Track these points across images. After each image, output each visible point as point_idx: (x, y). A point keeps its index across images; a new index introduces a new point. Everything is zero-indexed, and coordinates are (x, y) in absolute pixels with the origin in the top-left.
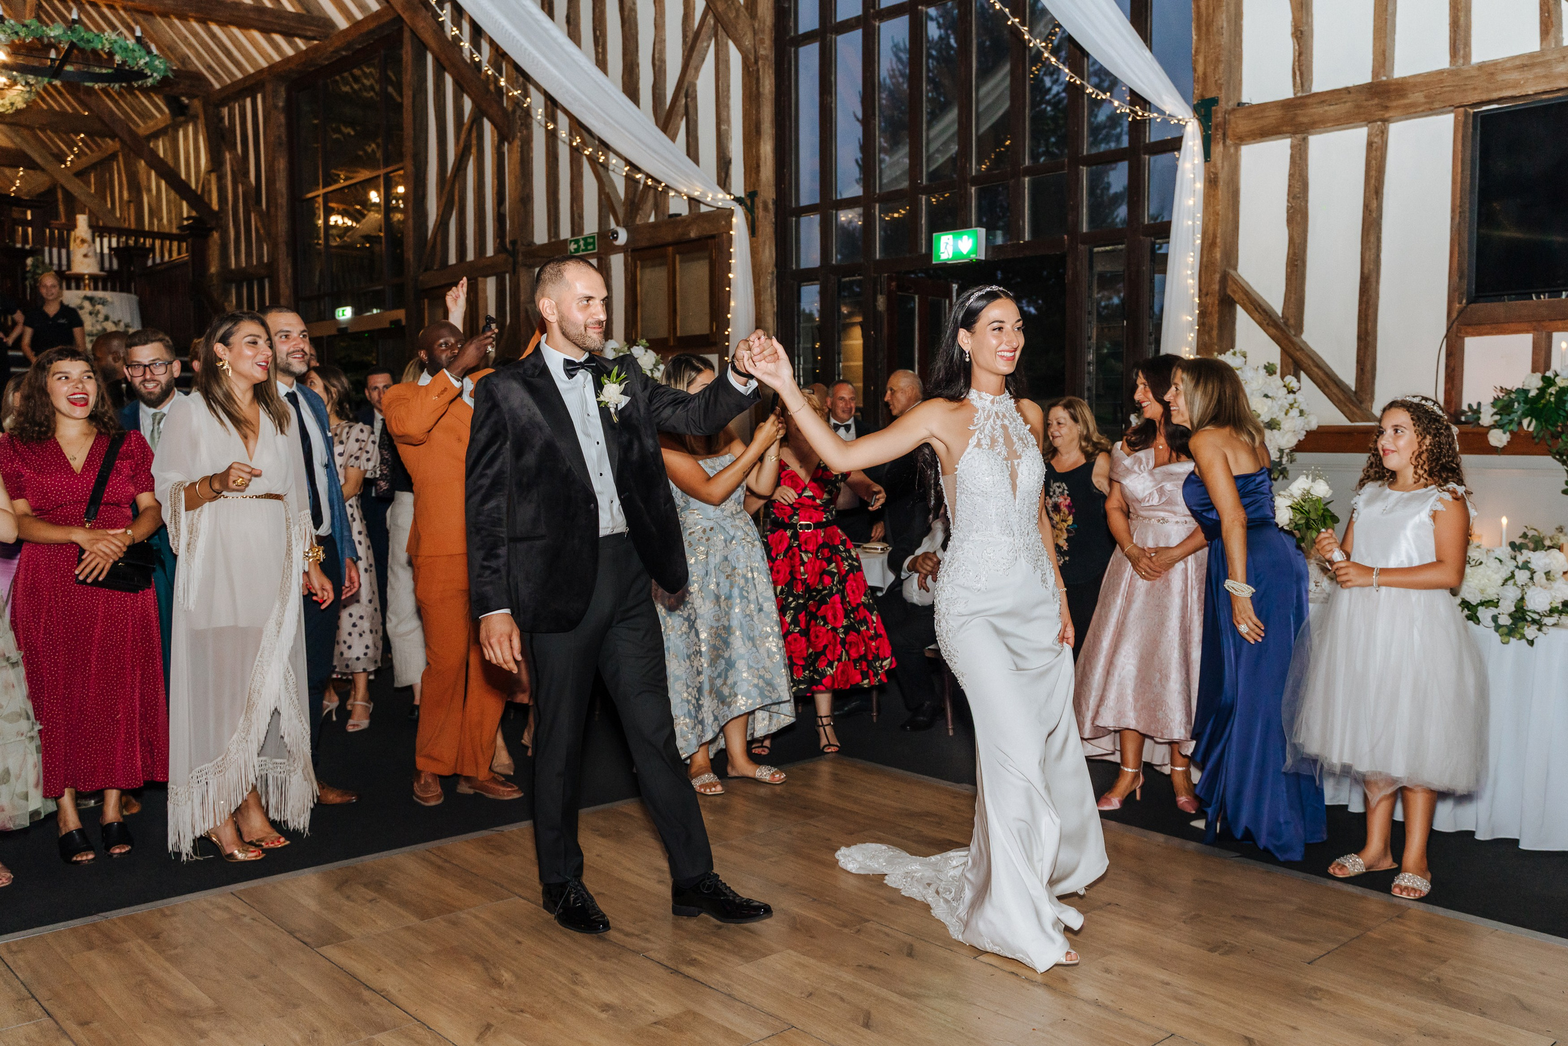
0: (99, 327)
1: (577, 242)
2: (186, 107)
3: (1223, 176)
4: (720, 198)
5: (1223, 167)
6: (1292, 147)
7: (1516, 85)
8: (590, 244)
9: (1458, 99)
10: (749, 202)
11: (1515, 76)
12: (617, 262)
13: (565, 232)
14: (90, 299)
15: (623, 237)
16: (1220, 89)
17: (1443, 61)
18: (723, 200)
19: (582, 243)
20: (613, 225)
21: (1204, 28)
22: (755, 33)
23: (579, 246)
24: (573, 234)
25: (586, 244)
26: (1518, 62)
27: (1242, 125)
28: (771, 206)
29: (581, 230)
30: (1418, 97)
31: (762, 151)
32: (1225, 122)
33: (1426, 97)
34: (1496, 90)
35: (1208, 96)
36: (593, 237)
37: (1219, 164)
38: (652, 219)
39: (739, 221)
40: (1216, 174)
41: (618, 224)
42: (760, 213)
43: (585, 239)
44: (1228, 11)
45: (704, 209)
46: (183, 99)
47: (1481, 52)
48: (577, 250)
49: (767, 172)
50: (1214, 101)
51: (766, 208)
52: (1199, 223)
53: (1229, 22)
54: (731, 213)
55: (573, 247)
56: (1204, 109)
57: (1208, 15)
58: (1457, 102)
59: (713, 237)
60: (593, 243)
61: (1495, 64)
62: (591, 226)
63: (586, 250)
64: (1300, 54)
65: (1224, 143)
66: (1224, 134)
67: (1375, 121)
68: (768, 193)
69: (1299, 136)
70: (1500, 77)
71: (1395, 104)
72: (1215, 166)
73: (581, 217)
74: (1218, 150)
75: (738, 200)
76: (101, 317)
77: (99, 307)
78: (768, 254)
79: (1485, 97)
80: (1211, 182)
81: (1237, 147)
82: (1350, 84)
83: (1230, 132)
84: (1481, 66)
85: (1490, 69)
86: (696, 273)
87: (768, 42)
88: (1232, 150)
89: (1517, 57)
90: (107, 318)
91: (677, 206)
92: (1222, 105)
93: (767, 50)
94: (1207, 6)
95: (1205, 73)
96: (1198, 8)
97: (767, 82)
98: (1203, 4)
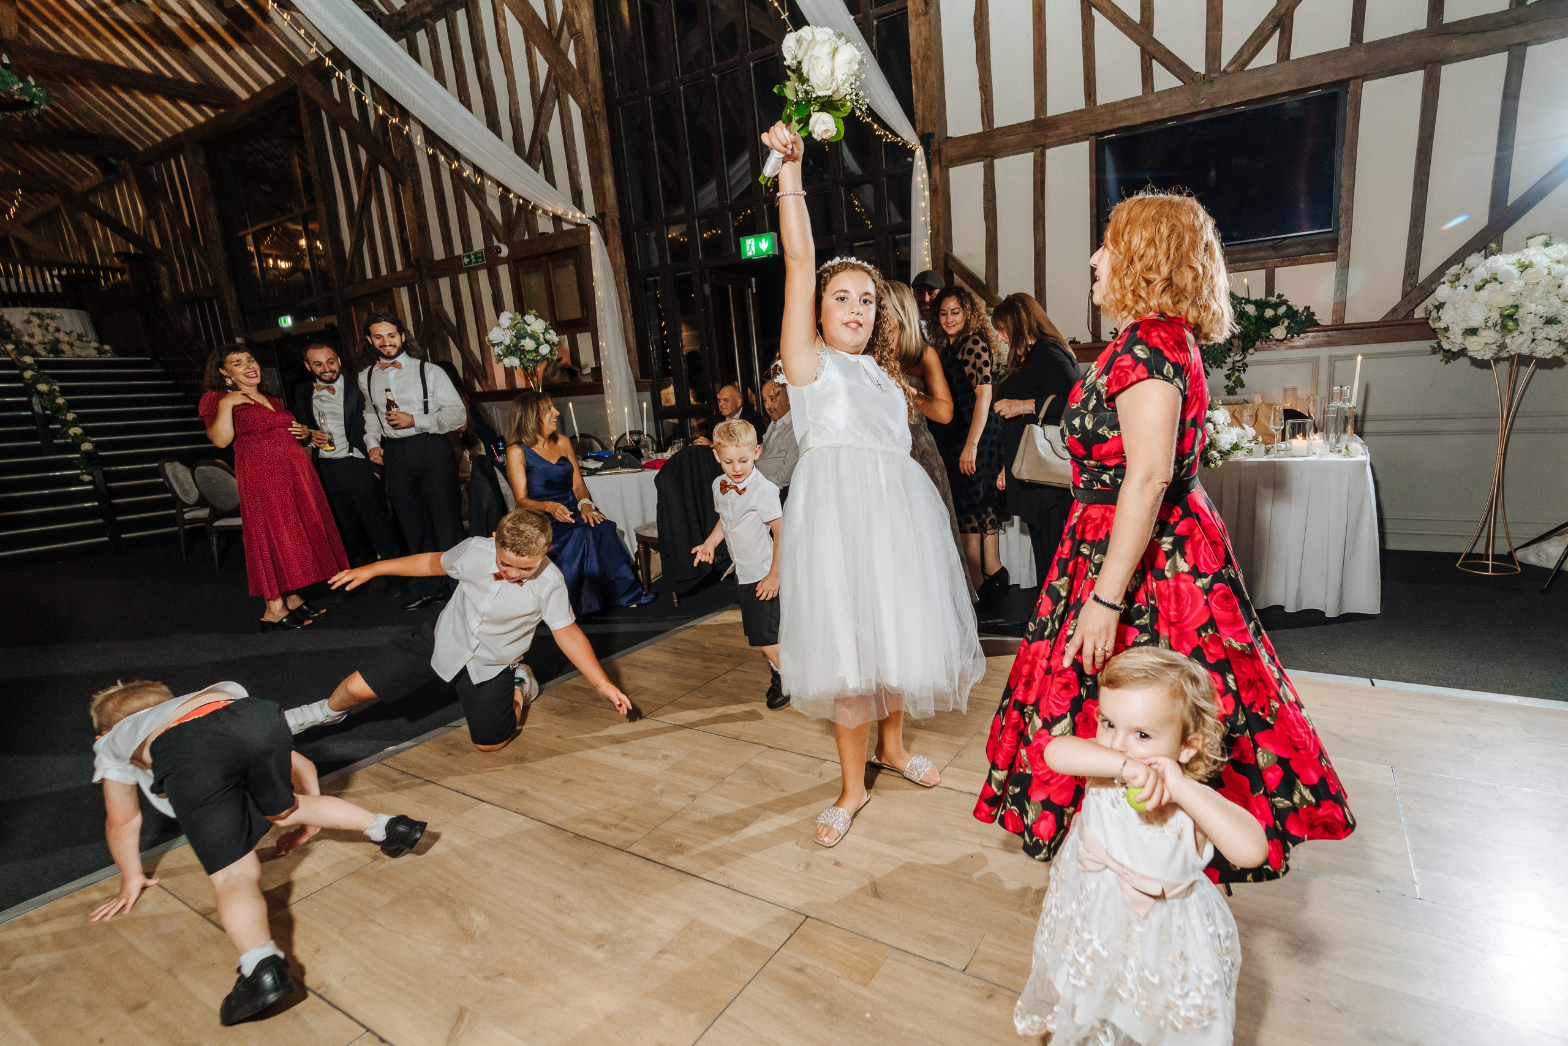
0: (50, 337)
1: (469, 257)
3: (940, 187)
4: (579, 217)
5: (940, 182)
6: (985, 167)
7: (1128, 119)
8: (479, 258)
9: (1093, 129)
10: (600, 219)
11: (1128, 112)
12: (503, 271)
13: (458, 250)
15: (505, 251)
16: (934, 126)
17: (1081, 105)
18: (581, 218)
19: (473, 257)
20: (496, 243)
21: (920, 83)
22: (589, 94)
23: (471, 260)
24: (465, 251)
25: (477, 258)
26: (1130, 103)
27: (951, 151)
28: (617, 222)
29: (471, 249)
30: (1066, 129)
31: (606, 182)
32: (940, 150)
33: (1072, 128)
34: (1117, 122)
35: (927, 131)
36: (481, 253)
37: (938, 179)
38: (526, 237)
39: (594, 233)
40: (936, 186)
41: (499, 241)
42: (609, 228)
43: (475, 254)
44: (936, 71)
45: (566, 227)
47: (1103, 98)
48: (470, 262)
49: (611, 198)
50: (931, 135)
51: (613, 224)
52: (928, 220)
53: (937, 79)
54: (587, 228)
55: (466, 260)
56: (926, 140)
57: (923, 74)
58: (1092, 131)
59: (576, 248)
60: (484, 257)
61: (1115, 104)
62: (478, 244)
63: (477, 262)
64: (986, 102)
65: (940, 164)
66: (940, 158)
67: (1037, 147)
68: (613, 214)
69: (988, 159)
70: (1119, 113)
71: (1049, 134)
72: (935, 181)
73: (470, 239)
74: (936, 169)
75: (593, 219)
76: (51, 329)
78: (621, 258)
79: (1109, 127)
80: (934, 191)
81: (947, 167)
82: (1021, 121)
83: (943, 157)
84: (1106, 106)
85: (1112, 108)
86: (567, 276)
87: (600, 101)
88: (943, 170)
89: (1128, 100)
90: (57, 330)
91: (545, 226)
92: (937, 137)
93: (599, 107)
94: (922, 68)
95: (923, 116)
96: (916, 68)
97: (603, 132)
98: (918, 65)
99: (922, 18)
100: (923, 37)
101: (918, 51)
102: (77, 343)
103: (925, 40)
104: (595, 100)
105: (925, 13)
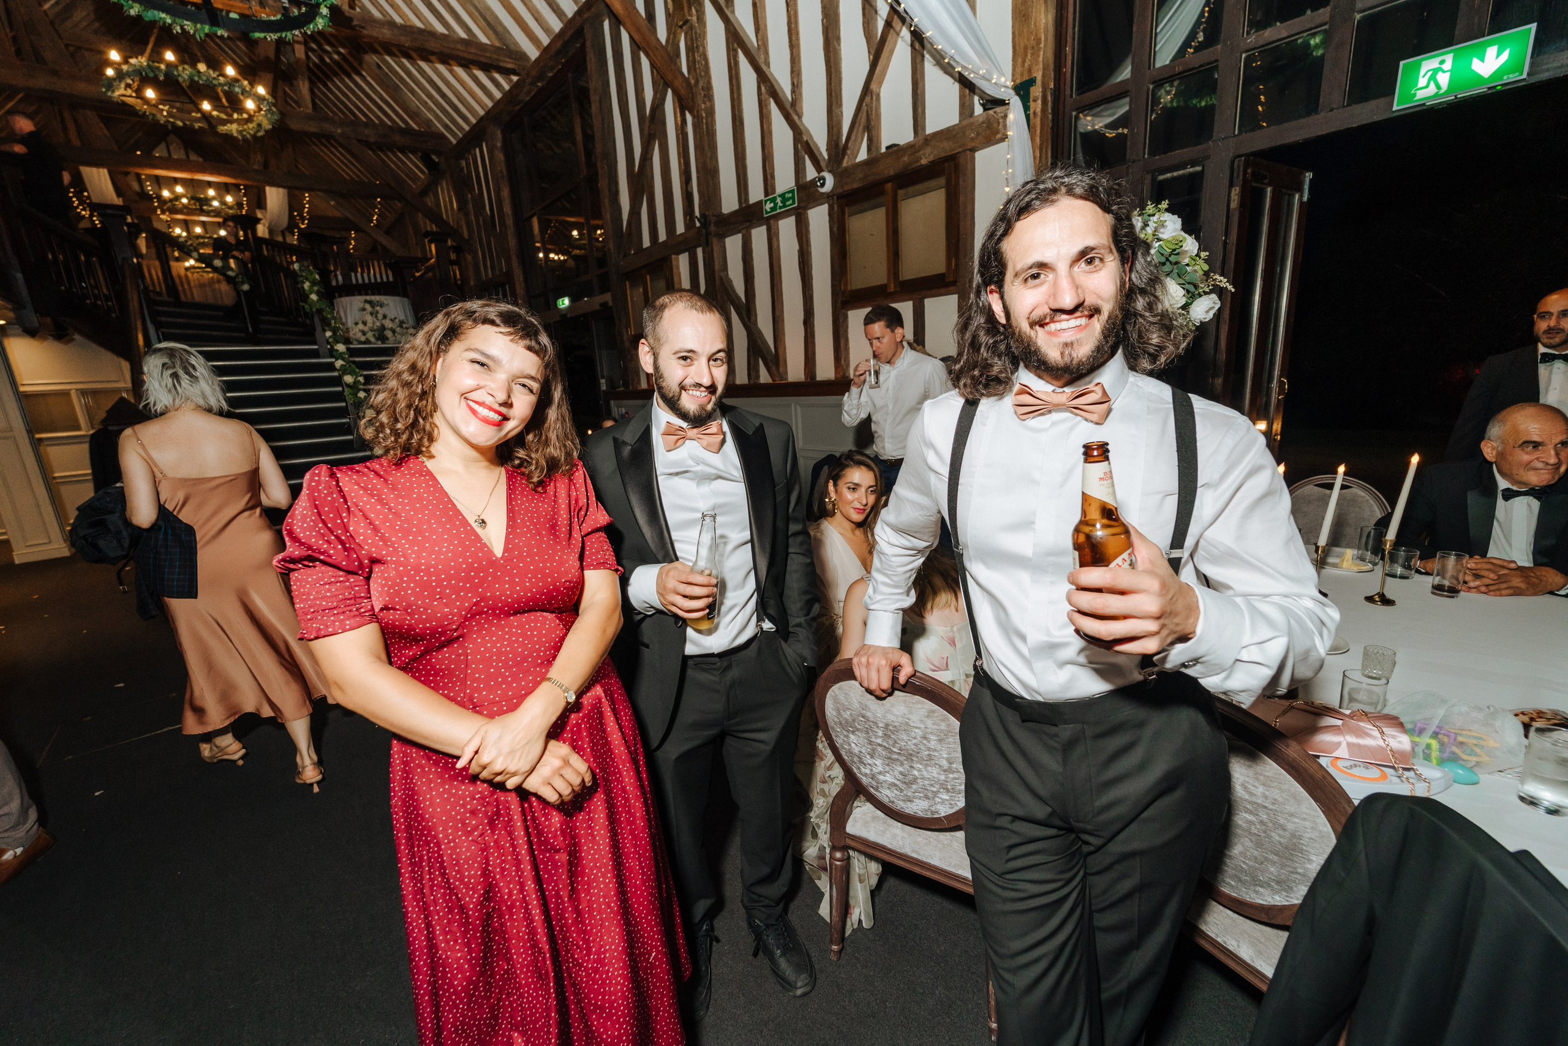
0: (378, 324)
1: (771, 201)
2: (437, 164)
8: (788, 199)
12: (818, 215)
13: (757, 196)
14: (370, 302)
19: (779, 200)
23: (776, 204)
24: (765, 194)
25: (782, 201)
29: (776, 189)
36: (792, 191)
43: (782, 196)
46: (434, 157)
48: (773, 209)
55: (768, 206)
60: (793, 198)
62: (786, 183)
63: (785, 206)
73: (774, 174)
76: (380, 316)
77: (378, 308)
90: (385, 317)
102: (398, 330)
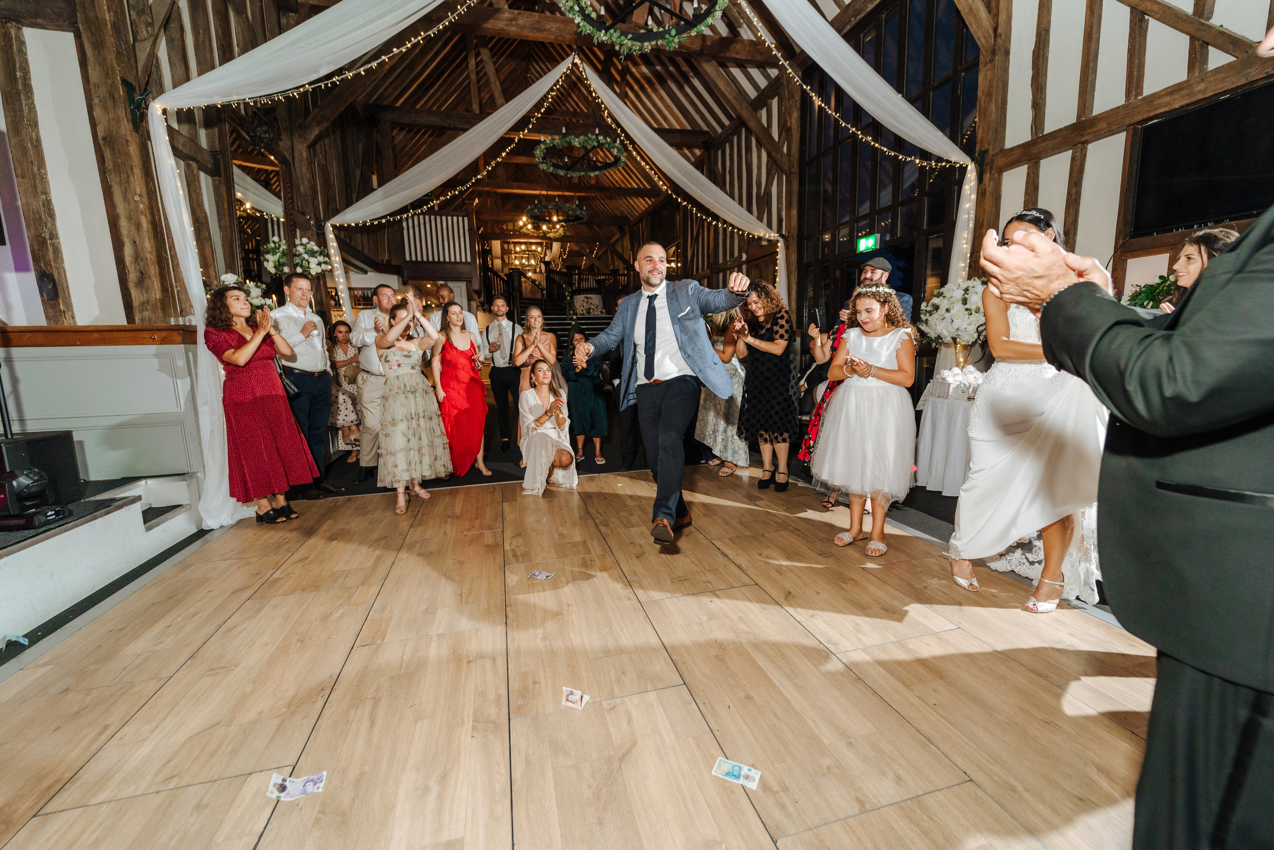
3: (988, 190)
4: (772, 236)
5: (989, 185)
6: (1029, 168)
7: (1168, 104)
11: (1166, 99)
16: (989, 144)
18: (774, 236)
21: (983, 114)
22: (790, 162)
27: (1001, 161)
31: (792, 214)
32: (992, 161)
35: (983, 149)
37: (987, 184)
40: (985, 190)
44: (996, 102)
47: (1150, 88)
50: (987, 151)
51: (793, 238)
52: (972, 216)
53: (997, 108)
54: (778, 243)
56: (978, 157)
57: (986, 107)
58: (1130, 122)
64: (1036, 116)
65: (990, 173)
66: (992, 168)
67: (1077, 144)
68: (794, 231)
69: (1034, 162)
70: (1157, 102)
71: (1087, 132)
72: (985, 185)
74: (987, 176)
75: (781, 236)
79: (1145, 117)
80: (980, 194)
81: (1001, 171)
83: (994, 167)
85: (1150, 99)
87: (796, 165)
88: (996, 176)
91: (763, 242)
92: (991, 153)
93: (795, 169)
94: (985, 102)
95: (982, 138)
96: (980, 104)
97: (795, 184)
98: (982, 102)
99: (989, 65)
100: (988, 79)
101: (983, 91)
103: (990, 81)
104: (793, 166)
105: (992, 61)
